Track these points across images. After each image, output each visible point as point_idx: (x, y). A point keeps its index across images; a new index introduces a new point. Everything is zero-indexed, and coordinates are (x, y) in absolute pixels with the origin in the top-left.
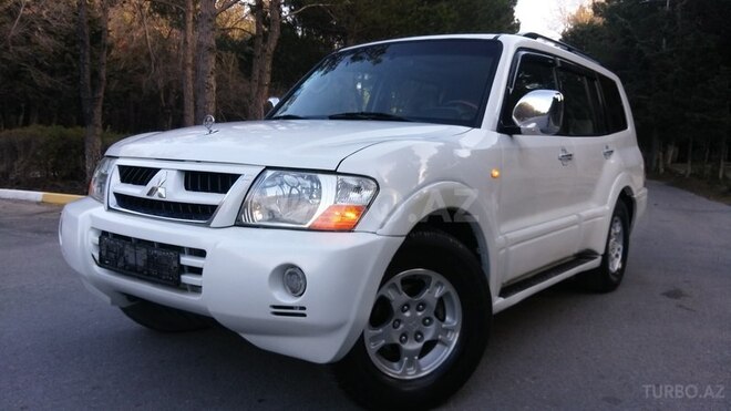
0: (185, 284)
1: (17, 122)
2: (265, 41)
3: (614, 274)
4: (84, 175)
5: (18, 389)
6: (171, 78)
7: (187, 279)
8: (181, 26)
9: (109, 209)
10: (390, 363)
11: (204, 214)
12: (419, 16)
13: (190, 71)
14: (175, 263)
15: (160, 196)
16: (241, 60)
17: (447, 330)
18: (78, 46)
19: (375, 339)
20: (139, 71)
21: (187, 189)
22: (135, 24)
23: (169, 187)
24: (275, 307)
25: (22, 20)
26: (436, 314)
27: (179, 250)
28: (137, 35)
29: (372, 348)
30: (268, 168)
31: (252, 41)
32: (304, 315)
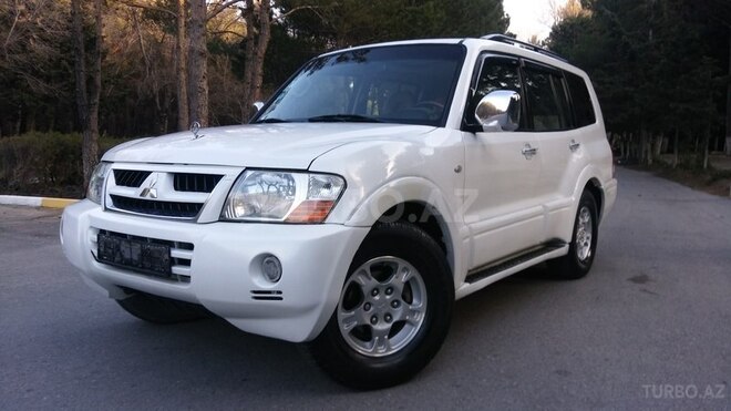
0: (176, 275)
1: (14, 128)
2: (256, 44)
3: (583, 262)
4: (82, 179)
5: (23, 374)
6: (166, 82)
7: (177, 270)
8: (174, 30)
9: (106, 209)
10: (361, 342)
11: (191, 211)
12: (407, 16)
13: (183, 76)
14: (166, 257)
15: (152, 196)
16: (234, 63)
17: (413, 312)
18: (73, 53)
19: (347, 320)
20: (134, 75)
21: (176, 189)
22: (130, 29)
23: (160, 188)
24: (255, 292)
25: (17, 28)
26: (404, 297)
27: (170, 244)
28: (131, 40)
29: (345, 329)
30: (248, 168)
31: (243, 44)
32: (281, 299)
